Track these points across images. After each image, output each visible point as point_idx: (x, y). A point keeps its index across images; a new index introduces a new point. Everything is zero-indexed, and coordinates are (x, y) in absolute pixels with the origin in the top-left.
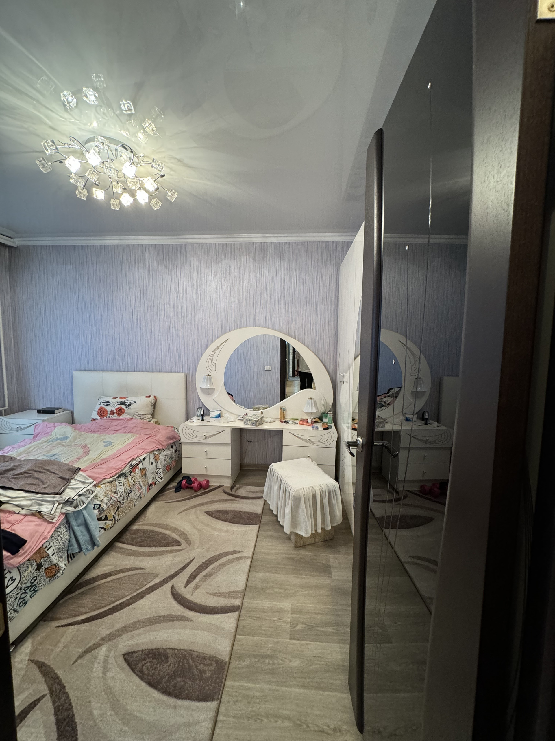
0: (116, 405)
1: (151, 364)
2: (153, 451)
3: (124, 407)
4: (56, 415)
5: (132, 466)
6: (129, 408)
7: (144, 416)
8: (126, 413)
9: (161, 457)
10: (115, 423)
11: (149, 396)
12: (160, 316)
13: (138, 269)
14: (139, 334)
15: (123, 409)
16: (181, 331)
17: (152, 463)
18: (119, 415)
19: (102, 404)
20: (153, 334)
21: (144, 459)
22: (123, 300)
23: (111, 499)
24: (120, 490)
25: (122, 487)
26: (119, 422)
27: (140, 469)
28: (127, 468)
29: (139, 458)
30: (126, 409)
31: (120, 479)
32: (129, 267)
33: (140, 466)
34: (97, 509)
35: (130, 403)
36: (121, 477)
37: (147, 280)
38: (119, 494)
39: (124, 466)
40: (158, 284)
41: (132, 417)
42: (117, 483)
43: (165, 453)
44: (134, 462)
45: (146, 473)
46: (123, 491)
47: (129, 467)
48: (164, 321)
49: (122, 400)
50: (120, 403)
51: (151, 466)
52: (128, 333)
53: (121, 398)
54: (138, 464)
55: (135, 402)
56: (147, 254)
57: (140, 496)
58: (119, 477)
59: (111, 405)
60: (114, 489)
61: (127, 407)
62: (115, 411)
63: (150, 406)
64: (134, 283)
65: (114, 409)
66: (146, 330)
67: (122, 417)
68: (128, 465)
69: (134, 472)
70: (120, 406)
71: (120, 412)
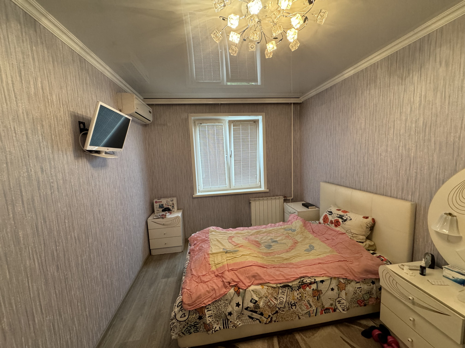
0: (335, 217)
1: (375, 185)
2: (339, 278)
3: (340, 220)
4: (309, 210)
5: (303, 282)
6: (344, 223)
7: (356, 235)
8: (341, 227)
9: (351, 288)
10: (330, 232)
11: (367, 218)
12: (388, 135)
13: (370, 90)
14: (366, 155)
15: (340, 222)
16: (413, 151)
17: (332, 289)
18: (336, 226)
19: (328, 212)
20: (380, 155)
21: (322, 281)
22: (355, 124)
23: (269, 301)
24: (281, 298)
25: (285, 297)
26: (333, 232)
27: (312, 288)
28: (296, 282)
29: (315, 278)
30: (341, 223)
31: (284, 289)
32: (362, 91)
33: (314, 286)
34: (253, 303)
35: (347, 219)
36: (287, 288)
37: (377, 99)
38: (279, 301)
39: (292, 279)
40: (388, 100)
41: (345, 232)
42: (280, 291)
43: (358, 285)
44: (308, 281)
45: (321, 296)
46: (285, 300)
47: (299, 283)
48: (393, 140)
49: (342, 214)
50: (339, 216)
51: (330, 292)
52: (358, 154)
53: (343, 212)
54: (311, 283)
55: (351, 219)
56: (379, 71)
57: (309, 314)
58: (285, 286)
59: (332, 215)
60: (275, 295)
61: (342, 222)
62: (333, 222)
63: (365, 228)
64: (365, 106)
65: (333, 220)
66: (373, 151)
67: (338, 229)
68: (299, 280)
69: (304, 289)
70: (337, 218)
71: (337, 224)
